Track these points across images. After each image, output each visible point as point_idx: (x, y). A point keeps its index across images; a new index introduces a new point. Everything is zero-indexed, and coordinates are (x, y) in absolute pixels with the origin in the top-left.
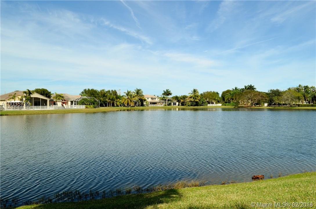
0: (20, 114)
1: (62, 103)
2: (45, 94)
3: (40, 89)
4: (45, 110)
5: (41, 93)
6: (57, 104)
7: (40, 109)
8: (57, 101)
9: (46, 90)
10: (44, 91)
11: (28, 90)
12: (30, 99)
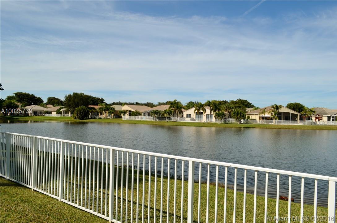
0: (266, 127)
1: (315, 118)
2: (298, 108)
3: (293, 104)
4: (291, 125)
5: (294, 107)
6: (312, 120)
7: (287, 124)
8: (311, 116)
9: (300, 104)
10: (297, 106)
11: (276, 105)
12: (277, 113)
